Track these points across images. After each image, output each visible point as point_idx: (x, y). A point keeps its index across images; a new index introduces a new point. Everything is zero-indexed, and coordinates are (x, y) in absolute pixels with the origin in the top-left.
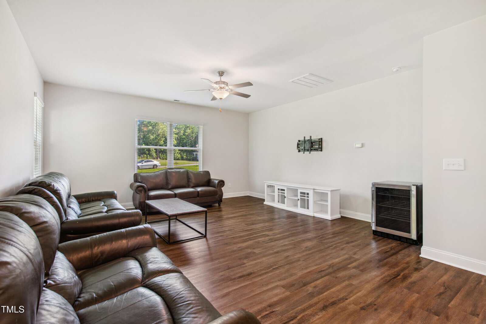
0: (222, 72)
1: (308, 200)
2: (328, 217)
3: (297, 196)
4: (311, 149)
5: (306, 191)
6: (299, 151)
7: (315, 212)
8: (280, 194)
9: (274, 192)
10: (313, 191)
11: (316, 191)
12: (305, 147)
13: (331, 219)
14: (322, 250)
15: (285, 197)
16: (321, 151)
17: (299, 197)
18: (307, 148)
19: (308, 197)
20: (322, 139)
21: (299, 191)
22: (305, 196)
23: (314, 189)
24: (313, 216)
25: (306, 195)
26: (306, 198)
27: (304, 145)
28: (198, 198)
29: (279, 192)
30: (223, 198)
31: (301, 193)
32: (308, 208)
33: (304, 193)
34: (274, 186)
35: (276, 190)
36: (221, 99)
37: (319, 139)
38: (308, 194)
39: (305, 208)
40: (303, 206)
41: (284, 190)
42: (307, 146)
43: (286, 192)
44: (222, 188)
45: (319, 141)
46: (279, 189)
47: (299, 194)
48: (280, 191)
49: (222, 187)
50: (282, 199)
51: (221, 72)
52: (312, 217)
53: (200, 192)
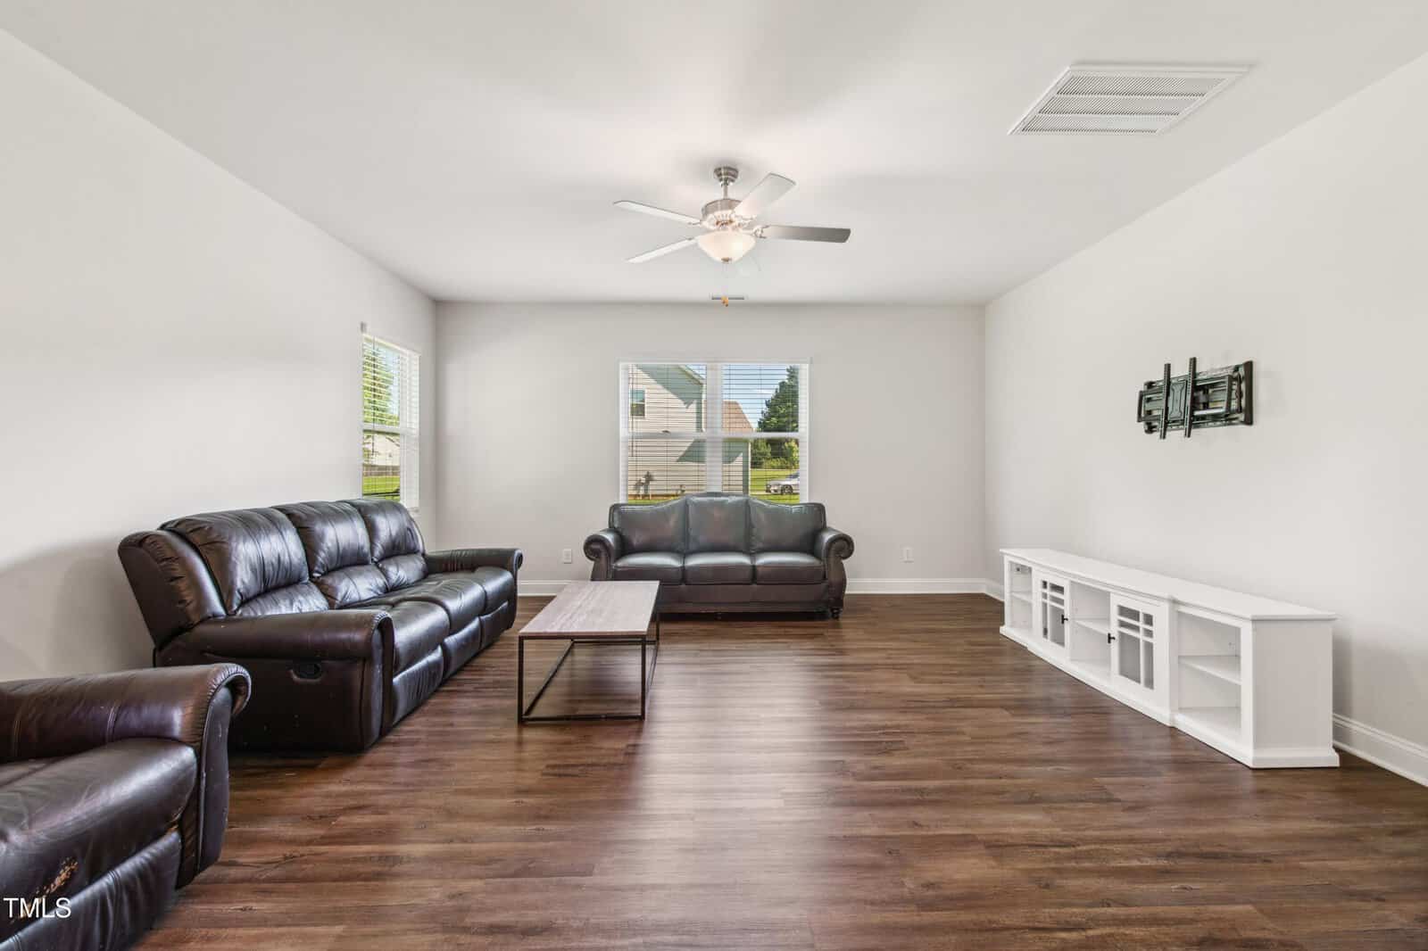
0: (730, 168)
1: (1149, 647)
2: (1241, 746)
3: (1107, 620)
4: (1192, 415)
5: (1142, 607)
6: (1150, 429)
7: (1181, 710)
8: (1048, 601)
9: (1029, 592)
10: (1171, 610)
11: (1183, 609)
12: (1170, 410)
13: (1255, 761)
14: (994, 930)
15: (1063, 619)
16: (1249, 421)
17: (1115, 630)
18: (1175, 413)
19: (1149, 633)
20: (1249, 366)
21: (1116, 601)
22: (1136, 628)
23: (1175, 602)
24: (1168, 724)
25: (1141, 624)
26: (1141, 636)
27: (1164, 401)
28: (755, 586)
29: (1045, 596)
30: (847, 592)
31: (1123, 611)
32: (1150, 683)
33: (1134, 614)
34: (1030, 569)
35: (1037, 589)
36: (726, 260)
37: (1236, 369)
38: (1149, 620)
39: (1139, 682)
40: (1129, 671)
41: (1059, 589)
42: (1179, 403)
43: (1066, 597)
44: (844, 562)
45: (1239, 380)
46: (1045, 584)
47: (1115, 617)
48: (1048, 591)
49: (845, 558)
50: (1056, 624)
51: (725, 168)
52: (1168, 730)
53: (759, 569)
